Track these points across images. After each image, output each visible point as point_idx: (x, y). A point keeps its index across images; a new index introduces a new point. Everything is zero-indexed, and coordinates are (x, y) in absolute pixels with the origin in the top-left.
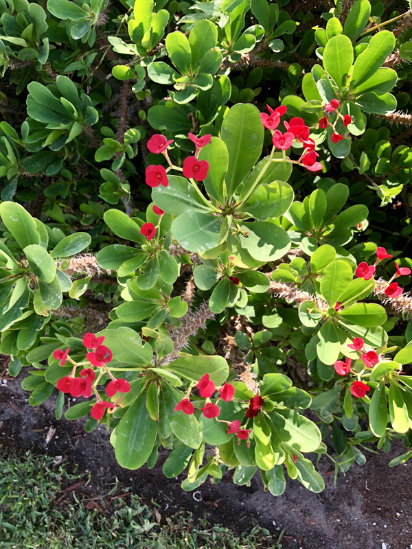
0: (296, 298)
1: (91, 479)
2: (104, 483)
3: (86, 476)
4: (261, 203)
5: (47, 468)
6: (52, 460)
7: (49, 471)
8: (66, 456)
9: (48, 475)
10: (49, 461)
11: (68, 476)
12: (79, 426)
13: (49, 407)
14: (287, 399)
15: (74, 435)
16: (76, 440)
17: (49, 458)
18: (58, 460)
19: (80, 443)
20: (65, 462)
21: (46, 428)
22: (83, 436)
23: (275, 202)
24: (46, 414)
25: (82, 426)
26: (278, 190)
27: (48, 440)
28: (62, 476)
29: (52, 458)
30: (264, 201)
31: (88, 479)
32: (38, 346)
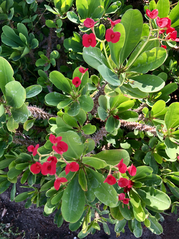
0: (145, 128)
1: (25, 235)
2: (32, 237)
3: (23, 233)
4: (141, 65)
5: (2, 230)
6: (5, 226)
7: (3, 231)
8: (12, 223)
9: (3, 233)
10: (3, 226)
11: (13, 234)
12: (19, 207)
13: (4, 198)
14: (146, 181)
15: (17, 212)
16: (17, 215)
17: (3, 225)
18: (8, 225)
19: (20, 216)
20: (12, 227)
21: (2, 209)
22: (21, 213)
23: (151, 62)
24: (2, 201)
25: (21, 207)
26: (155, 54)
27: (3, 215)
28: (10, 234)
29: (5, 224)
30: (144, 63)
31: (23, 235)
32: (3, 159)
